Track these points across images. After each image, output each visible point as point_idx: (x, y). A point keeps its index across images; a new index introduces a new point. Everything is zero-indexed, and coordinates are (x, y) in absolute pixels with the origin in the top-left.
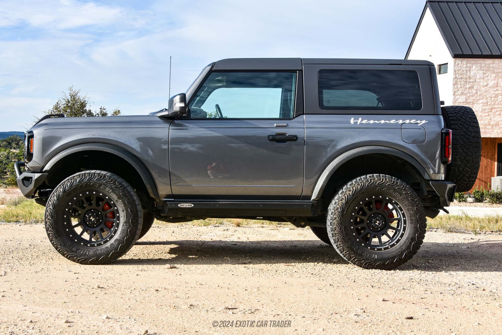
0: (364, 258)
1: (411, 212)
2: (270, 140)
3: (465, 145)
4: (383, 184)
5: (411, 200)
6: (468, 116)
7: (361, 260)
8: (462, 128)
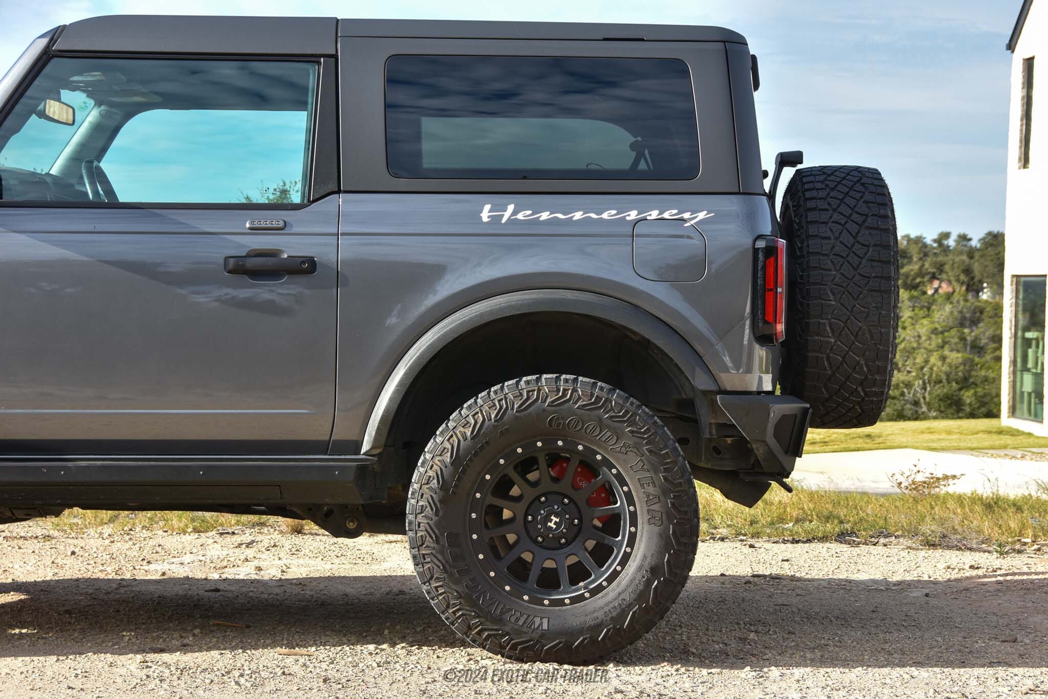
0: (507, 629)
1: (651, 489)
2: (229, 272)
3: (845, 284)
4: (566, 405)
5: (650, 451)
6: (862, 197)
7: (500, 634)
8: (841, 233)
